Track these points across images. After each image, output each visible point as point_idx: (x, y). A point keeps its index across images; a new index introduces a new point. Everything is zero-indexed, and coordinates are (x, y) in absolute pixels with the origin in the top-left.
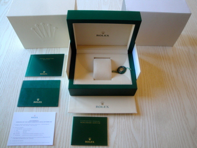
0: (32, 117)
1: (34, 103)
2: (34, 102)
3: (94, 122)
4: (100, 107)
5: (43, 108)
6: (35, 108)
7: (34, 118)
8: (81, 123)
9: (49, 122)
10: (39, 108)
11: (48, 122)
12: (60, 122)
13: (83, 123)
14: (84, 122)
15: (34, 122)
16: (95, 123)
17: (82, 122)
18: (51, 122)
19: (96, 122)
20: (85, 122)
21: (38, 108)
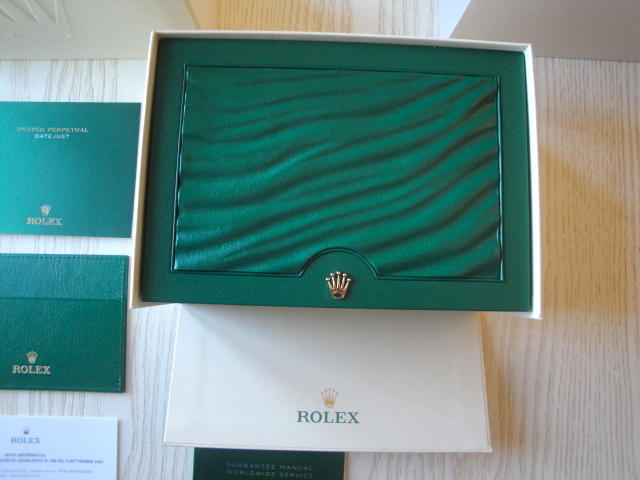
0: (13, 440)
1: (17, 374)
2: (16, 369)
3: (284, 471)
4: (316, 417)
5: (57, 397)
6: (23, 397)
7: (24, 441)
8: (229, 472)
9: (91, 461)
10: (44, 397)
11: (87, 461)
12: (140, 463)
13: (236, 472)
14: (244, 469)
15: (27, 461)
16: (292, 475)
17: (232, 468)
18: (101, 462)
19: (293, 471)
20: (249, 469)
21: (37, 394)
